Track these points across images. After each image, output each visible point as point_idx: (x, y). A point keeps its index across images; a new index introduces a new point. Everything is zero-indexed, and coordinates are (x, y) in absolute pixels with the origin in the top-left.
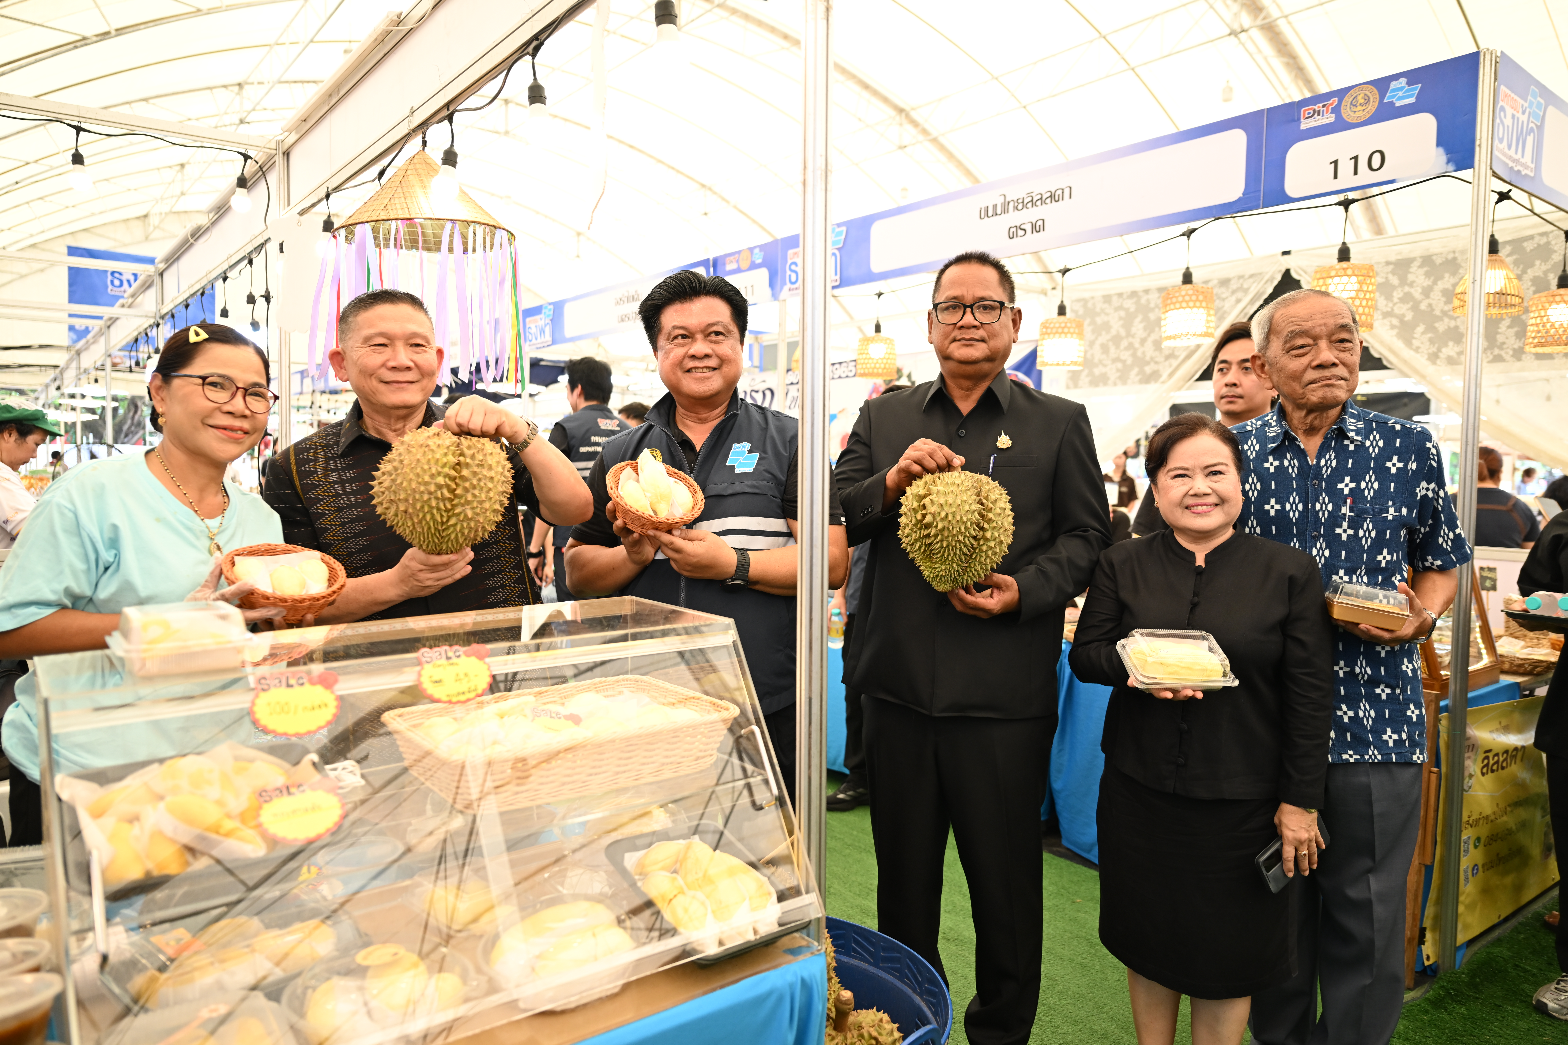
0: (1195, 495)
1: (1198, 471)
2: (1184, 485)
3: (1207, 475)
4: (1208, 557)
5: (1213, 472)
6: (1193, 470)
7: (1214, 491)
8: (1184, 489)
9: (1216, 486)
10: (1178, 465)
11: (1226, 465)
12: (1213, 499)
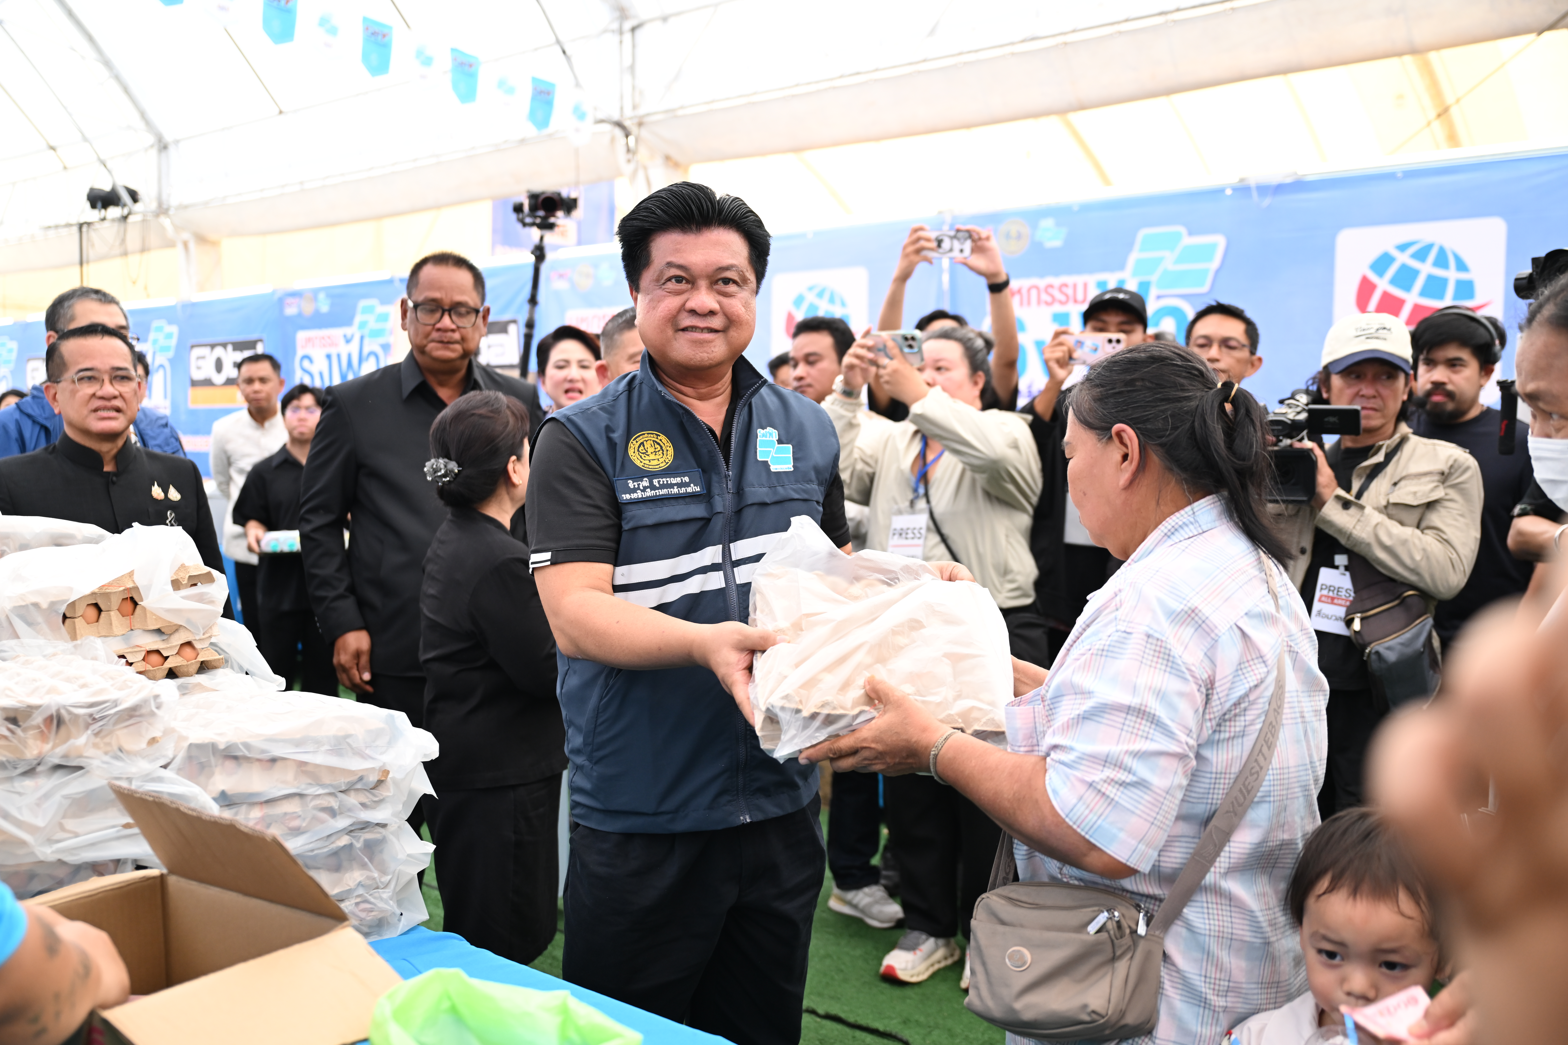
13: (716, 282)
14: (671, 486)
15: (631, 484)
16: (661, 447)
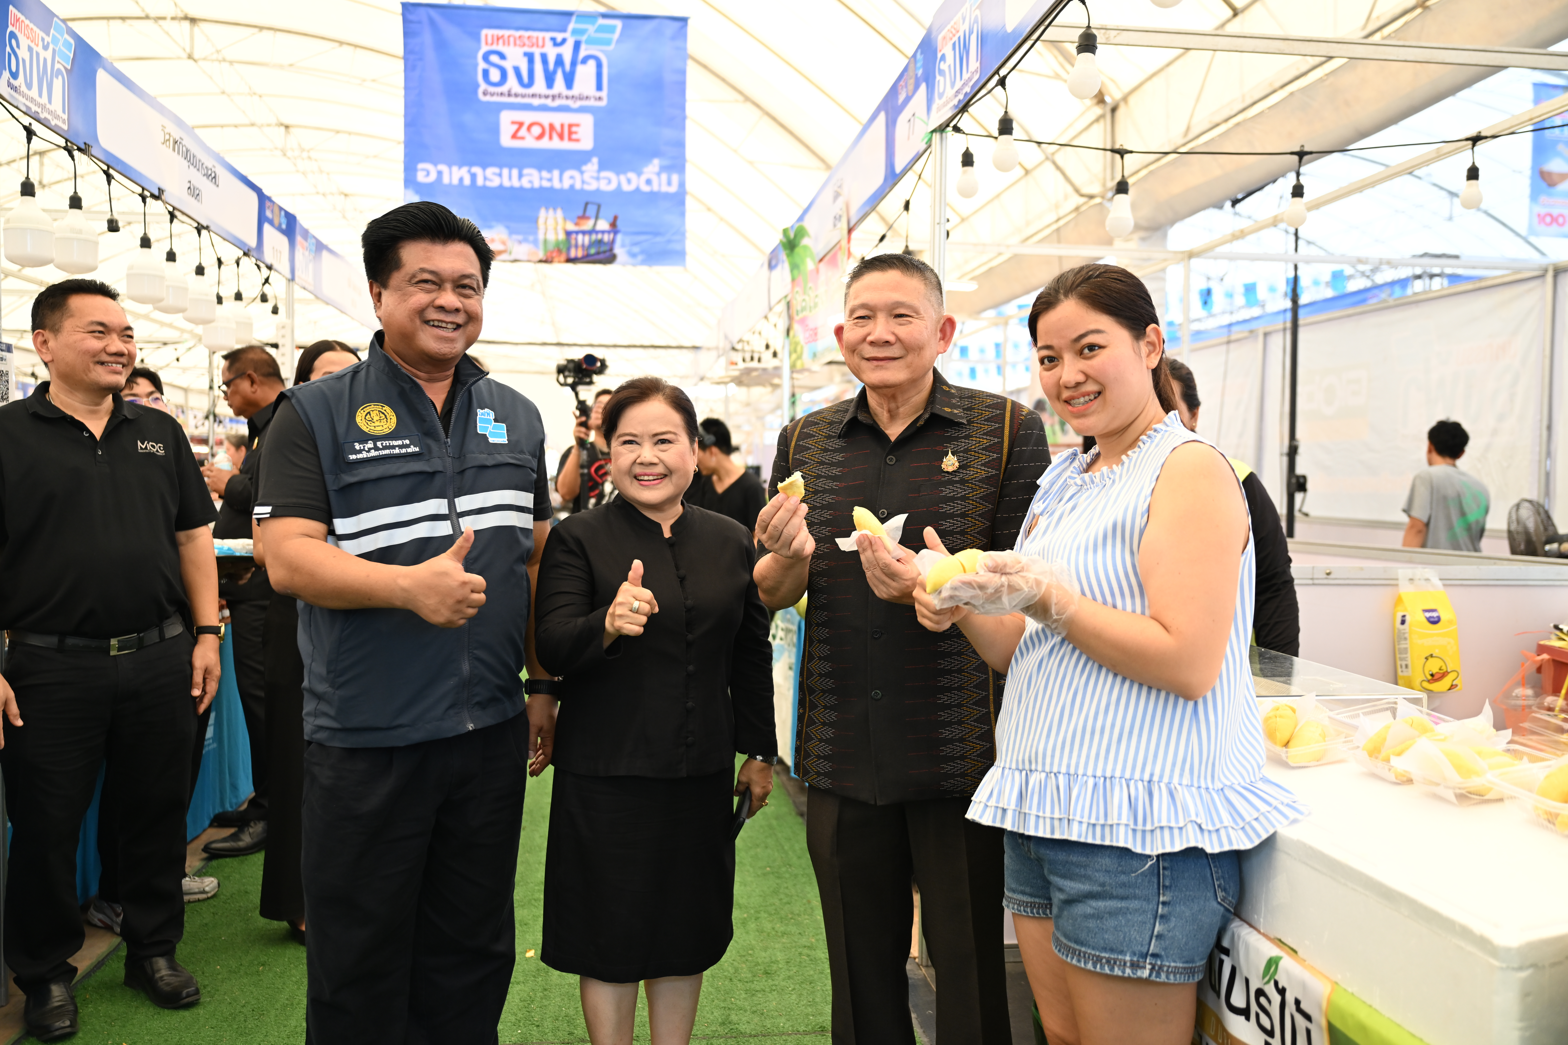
0: (641, 464)
1: (646, 438)
2: (632, 452)
3: (656, 443)
4: (673, 528)
5: (661, 441)
6: (642, 437)
7: (661, 461)
8: (632, 456)
9: (663, 455)
10: (627, 431)
11: (675, 434)
12: (660, 469)
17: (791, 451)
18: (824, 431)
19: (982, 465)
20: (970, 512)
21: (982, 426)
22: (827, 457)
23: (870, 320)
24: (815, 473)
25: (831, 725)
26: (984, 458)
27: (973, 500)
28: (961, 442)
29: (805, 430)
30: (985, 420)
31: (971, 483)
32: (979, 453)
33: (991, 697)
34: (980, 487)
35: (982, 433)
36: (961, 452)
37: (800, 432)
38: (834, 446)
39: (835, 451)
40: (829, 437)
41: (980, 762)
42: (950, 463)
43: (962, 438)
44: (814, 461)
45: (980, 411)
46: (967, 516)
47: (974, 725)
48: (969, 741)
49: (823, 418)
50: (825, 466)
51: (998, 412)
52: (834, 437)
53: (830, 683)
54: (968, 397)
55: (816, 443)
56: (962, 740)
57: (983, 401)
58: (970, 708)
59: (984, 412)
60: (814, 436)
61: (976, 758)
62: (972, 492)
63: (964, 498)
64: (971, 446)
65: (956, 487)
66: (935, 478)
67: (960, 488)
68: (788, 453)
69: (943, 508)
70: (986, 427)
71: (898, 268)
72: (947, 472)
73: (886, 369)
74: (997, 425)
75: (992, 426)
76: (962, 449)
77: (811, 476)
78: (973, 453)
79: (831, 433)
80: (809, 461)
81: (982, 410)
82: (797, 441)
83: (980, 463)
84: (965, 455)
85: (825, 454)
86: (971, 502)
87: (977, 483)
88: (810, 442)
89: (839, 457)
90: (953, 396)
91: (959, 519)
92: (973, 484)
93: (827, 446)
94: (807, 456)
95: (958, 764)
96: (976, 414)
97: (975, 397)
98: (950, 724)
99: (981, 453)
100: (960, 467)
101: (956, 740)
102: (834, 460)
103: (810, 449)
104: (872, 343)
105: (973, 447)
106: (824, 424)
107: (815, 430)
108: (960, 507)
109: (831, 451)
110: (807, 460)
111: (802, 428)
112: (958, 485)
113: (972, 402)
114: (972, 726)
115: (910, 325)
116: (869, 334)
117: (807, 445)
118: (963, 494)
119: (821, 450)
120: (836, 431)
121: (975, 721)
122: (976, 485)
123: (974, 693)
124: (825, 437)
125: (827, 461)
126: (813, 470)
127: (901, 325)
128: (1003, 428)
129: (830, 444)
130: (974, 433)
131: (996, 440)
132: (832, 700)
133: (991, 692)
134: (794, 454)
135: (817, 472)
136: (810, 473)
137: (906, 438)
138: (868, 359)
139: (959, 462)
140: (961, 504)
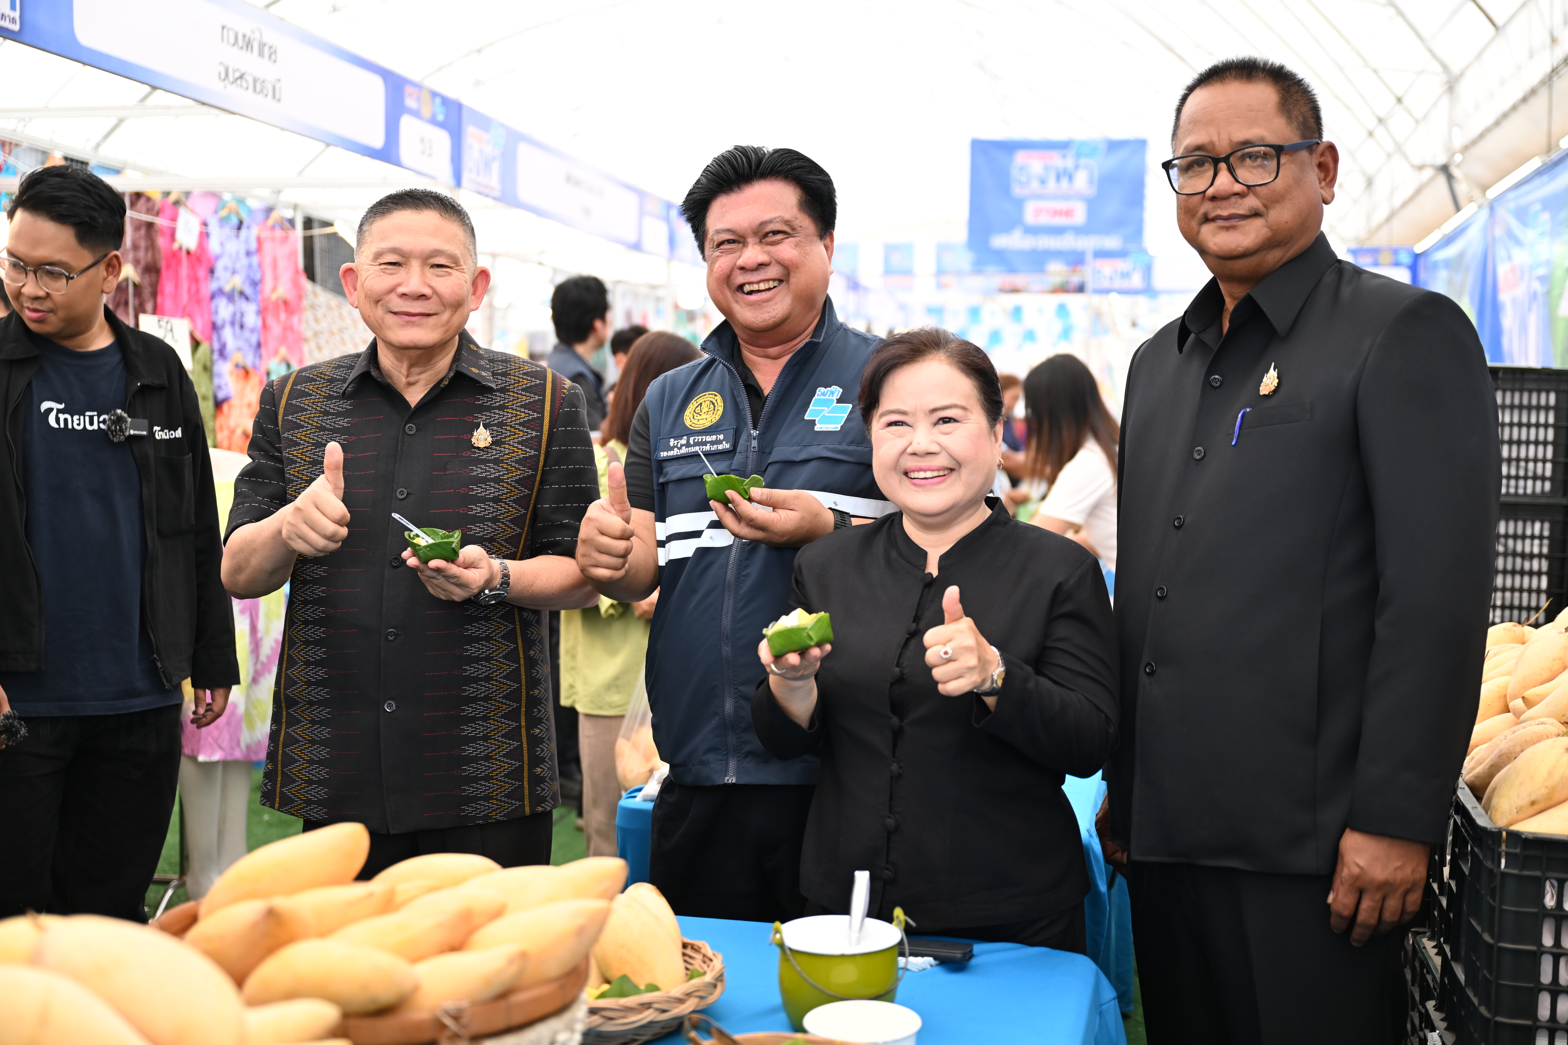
13: (766, 235)
14: (705, 443)
15: (672, 442)
16: (715, 407)
17: (281, 411)
18: (323, 389)
19: (519, 443)
20: (504, 496)
21: (520, 396)
22: (328, 422)
23: (401, 268)
24: (313, 439)
25: (324, 743)
26: (521, 435)
27: (507, 483)
28: (495, 413)
29: (299, 387)
30: (523, 390)
31: (507, 463)
32: (515, 429)
33: (523, 710)
34: (516, 468)
35: (519, 404)
36: (494, 425)
37: (292, 388)
38: (336, 408)
39: (338, 414)
40: (329, 398)
41: (508, 783)
42: (482, 437)
43: (496, 408)
44: (312, 425)
45: (517, 378)
46: (501, 501)
47: (501, 741)
48: (496, 760)
49: (321, 373)
50: (326, 433)
51: (538, 382)
52: (336, 398)
53: (323, 693)
54: (502, 361)
55: (313, 403)
56: (487, 758)
57: (520, 368)
58: (498, 722)
59: (521, 380)
60: (311, 395)
61: (503, 779)
62: (508, 474)
63: (497, 480)
64: (507, 419)
65: (489, 466)
66: (464, 454)
67: (493, 468)
68: (276, 414)
69: (473, 490)
70: (524, 398)
71: (435, 208)
72: (478, 448)
73: (419, 325)
74: (537, 398)
75: (531, 398)
76: (496, 422)
77: (308, 442)
78: (508, 428)
79: (332, 393)
80: (306, 425)
81: (519, 377)
82: (288, 399)
83: (516, 440)
84: (499, 430)
85: (325, 418)
86: (505, 485)
87: (513, 464)
88: (306, 402)
89: (343, 422)
90: (481, 357)
91: (491, 504)
92: (508, 465)
93: (328, 409)
94: (302, 418)
95: (482, 785)
96: (513, 382)
97: (510, 361)
98: (474, 739)
99: (518, 429)
100: (493, 443)
101: (482, 759)
102: (337, 426)
103: (306, 410)
104: (403, 295)
105: (509, 420)
106: (323, 381)
107: (311, 387)
108: (493, 490)
109: (333, 414)
110: (302, 423)
111: (295, 383)
112: (491, 465)
113: (507, 367)
114: (499, 741)
115: (448, 278)
116: (399, 285)
117: (302, 405)
118: (497, 475)
119: (321, 412)
120: (338, 390)
121: (502, 736)
122: (512, 467)
123: (503, 704)
124: (325, 397)
125: (328, 426)
126: (311, 436)
127: (438, 276)
128: (543, 401)
129: (332, 406)
130: (510, 403)
131: (536, 415)
132: (324, 713)
133: (523, 704)
134: (285, 415)
135: (316, 438)
136: (307, 439)
137: (426, 404)
138: (395, 313)
139: (492, 437)
140: (494, 487)
